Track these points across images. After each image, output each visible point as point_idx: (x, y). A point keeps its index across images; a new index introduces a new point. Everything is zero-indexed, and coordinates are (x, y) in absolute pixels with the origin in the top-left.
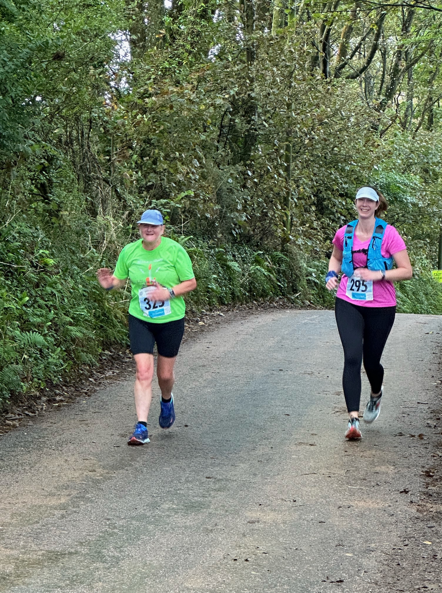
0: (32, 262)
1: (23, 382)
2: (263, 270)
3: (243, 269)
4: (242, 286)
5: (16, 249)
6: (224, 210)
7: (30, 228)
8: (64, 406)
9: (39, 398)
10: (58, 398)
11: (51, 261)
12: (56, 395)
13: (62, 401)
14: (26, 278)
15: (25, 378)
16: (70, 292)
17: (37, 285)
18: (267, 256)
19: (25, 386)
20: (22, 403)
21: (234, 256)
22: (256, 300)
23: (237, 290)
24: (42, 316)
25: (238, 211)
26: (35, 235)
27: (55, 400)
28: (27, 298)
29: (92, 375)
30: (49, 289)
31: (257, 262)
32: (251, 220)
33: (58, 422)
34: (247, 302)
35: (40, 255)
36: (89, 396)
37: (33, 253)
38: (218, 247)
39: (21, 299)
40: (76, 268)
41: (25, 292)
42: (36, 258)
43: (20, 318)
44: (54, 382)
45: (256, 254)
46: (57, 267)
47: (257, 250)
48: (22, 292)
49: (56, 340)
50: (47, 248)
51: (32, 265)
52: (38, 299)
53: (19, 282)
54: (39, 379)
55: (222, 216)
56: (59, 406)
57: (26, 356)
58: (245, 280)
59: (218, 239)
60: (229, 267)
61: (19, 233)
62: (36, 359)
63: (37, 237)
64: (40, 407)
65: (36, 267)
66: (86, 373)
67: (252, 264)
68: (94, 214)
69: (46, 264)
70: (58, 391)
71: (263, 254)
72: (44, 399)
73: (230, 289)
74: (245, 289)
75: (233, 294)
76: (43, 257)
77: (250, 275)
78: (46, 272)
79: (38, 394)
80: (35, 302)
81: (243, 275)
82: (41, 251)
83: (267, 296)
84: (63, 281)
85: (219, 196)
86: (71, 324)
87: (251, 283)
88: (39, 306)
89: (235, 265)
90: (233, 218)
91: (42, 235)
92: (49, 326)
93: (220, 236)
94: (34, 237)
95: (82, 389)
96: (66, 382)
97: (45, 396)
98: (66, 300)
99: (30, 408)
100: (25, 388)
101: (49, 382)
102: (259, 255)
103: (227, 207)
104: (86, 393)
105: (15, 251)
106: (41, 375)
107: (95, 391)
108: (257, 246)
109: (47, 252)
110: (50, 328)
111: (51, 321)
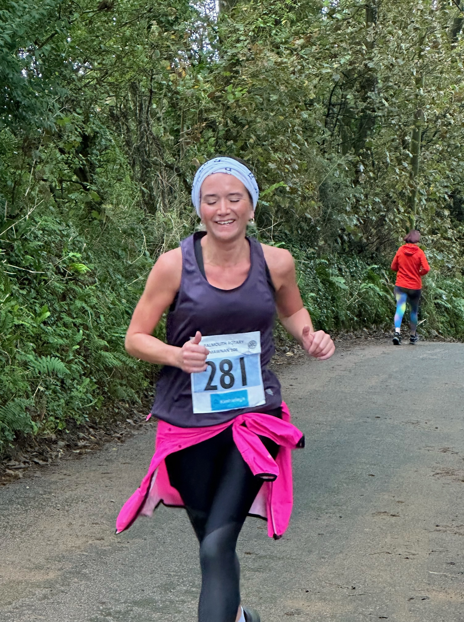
0: (58, 268)
1: (35, 421)
2: (377, 289)
3: (351, 287)
4: (349, 308)
5: (36, 251)
6: (329, 211)
7: (60, 224)
8: (86, 453)
9: (55, 442)
10: (81, 443)
11: (83, 268)
12: (79, 439)
13: (85, 447)
14: (48, 288)
15: (39, 416)
16: (109, 309)
17: (64, 297)
18: (384, 272)
19: (36, 426)
20: (31, 447)
21: (340, 270)
22: (367, 328)
23: (342, 313)
24: (67, 337)
25: (346, 212)
26: (65, 233)
27: (76, 445)
28: (48, 314)
29: (131, 416)
30: (79, 304)
31: (370, 278)
32: (365, 225)
33: (74, 474)
34: (355, 329)
35: (70, 259)
36: (122, 442)
37: (60, 256)
38: (319, 257)
39: (40, 315)
40: (120, 277)
41: (46, 306)
42: (64, 262)
43: (37, 338)
44: (78, 423)
45: (369, 268)
46: (92, 274)
47: (372, 264)
48: (42, 305)
49: (85, 368)
50: (80, 251)
51: (58, 271)
52: (64, 315)
53: (38, 292)
54: (57, 418)
55: (327, 220)
56: (80, 454)
57: (42, 389)
58: (354, 301)
59: (320, 247)
60: (332, 284)
61: (43, 230)
62: (55, 392)
63: (68, 236)
64: (55, 453)
65: (63, 274)
66: (124, 412)
67: (364, 280)
68: (153, 210)
69: (77, 271)
70: (81, 435)
71: (379, 269)
72: (61, 443)
73: (333, 311)
74: (353, 312)
75: (336, 318)
76: (73, 261)
77: (359, 295)
78: (76, 281)
79: (54, 437)
80: (60, 318)
81: (351, 294)
82: (71, 254)
83: (381, 322)
84: (99, 293)
85: (323, 192)
86: (106, 349)
87: (361, 305)
88: (65, 325)
89: (340, 282)
90: (339, 222)
91: (73, 233)
92: (76, 350)
93: (321, 243)
94: (63, 236)
95: (115, 432)
96: (95, 423)
97: (63, 440)
98: (102, 317)
99: (41, 454)
100: (36, 429)
101: (70, 421)
102: (373, 269)
103: (333, 208)
104: (119, 438)
105: (35, 253)
106: (60, 413)
107: (132, 436)
108: (372, 258)
109: (79, 255)
110: (78, 352)
111: (79, 344)
